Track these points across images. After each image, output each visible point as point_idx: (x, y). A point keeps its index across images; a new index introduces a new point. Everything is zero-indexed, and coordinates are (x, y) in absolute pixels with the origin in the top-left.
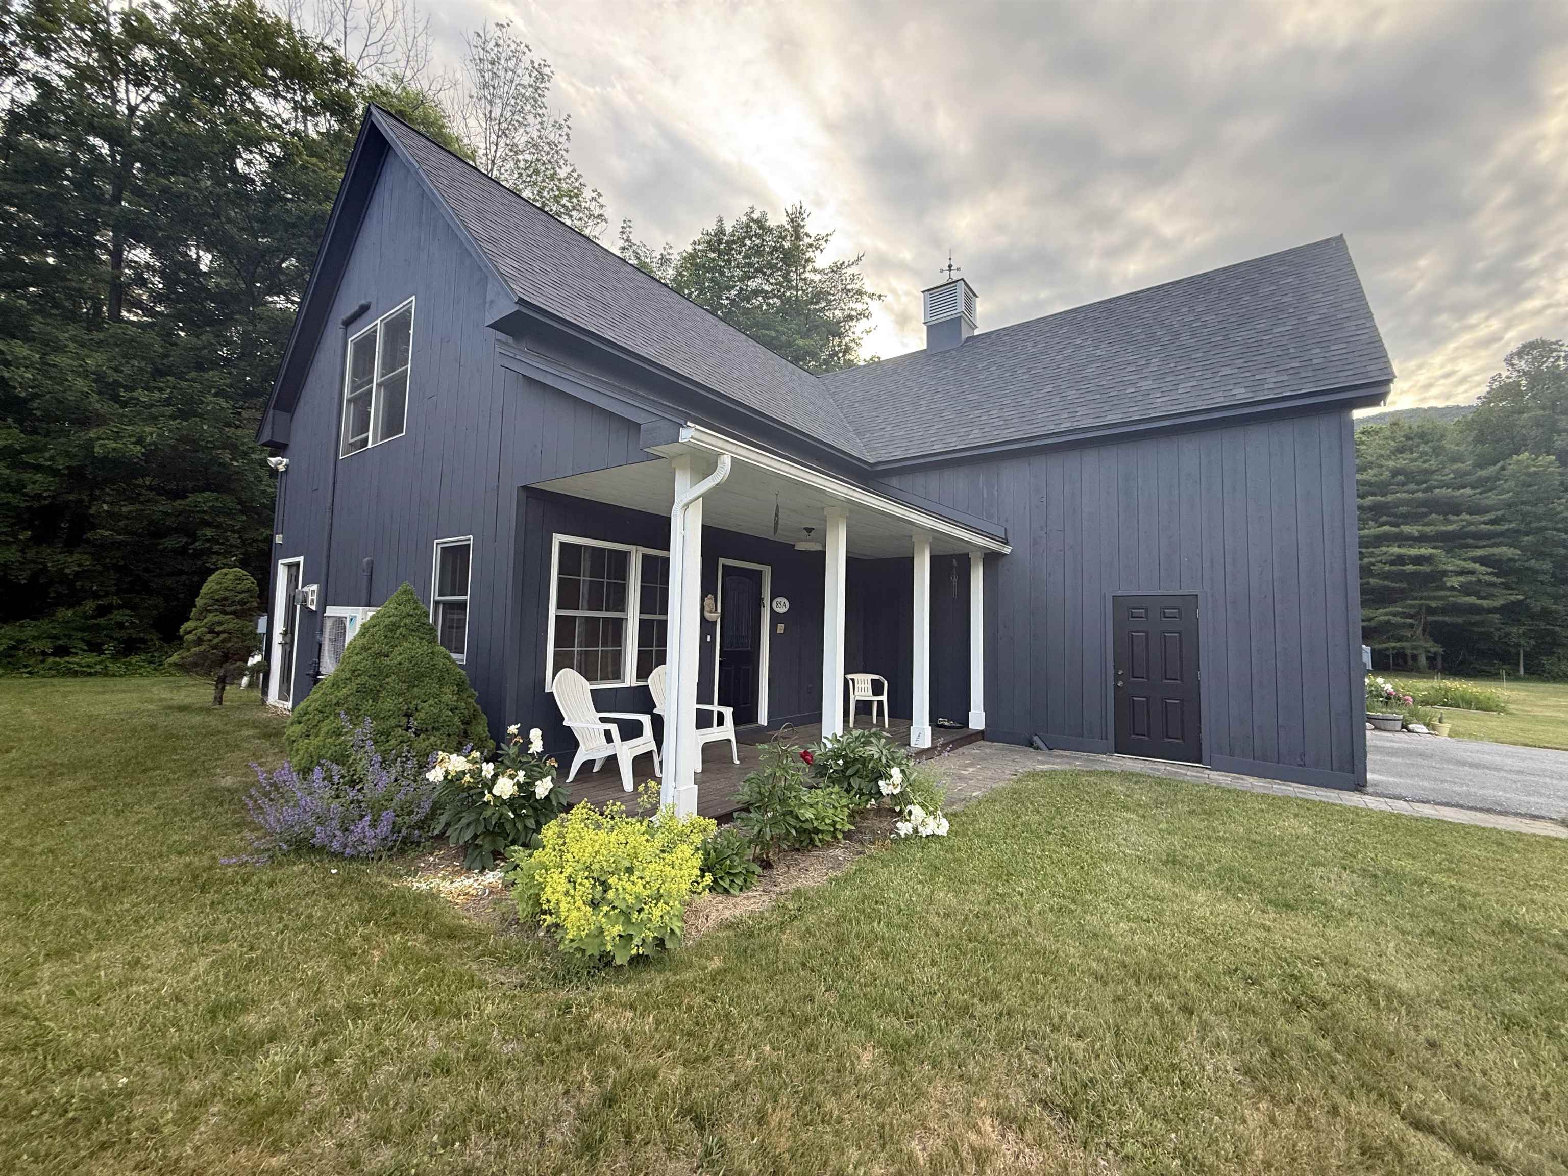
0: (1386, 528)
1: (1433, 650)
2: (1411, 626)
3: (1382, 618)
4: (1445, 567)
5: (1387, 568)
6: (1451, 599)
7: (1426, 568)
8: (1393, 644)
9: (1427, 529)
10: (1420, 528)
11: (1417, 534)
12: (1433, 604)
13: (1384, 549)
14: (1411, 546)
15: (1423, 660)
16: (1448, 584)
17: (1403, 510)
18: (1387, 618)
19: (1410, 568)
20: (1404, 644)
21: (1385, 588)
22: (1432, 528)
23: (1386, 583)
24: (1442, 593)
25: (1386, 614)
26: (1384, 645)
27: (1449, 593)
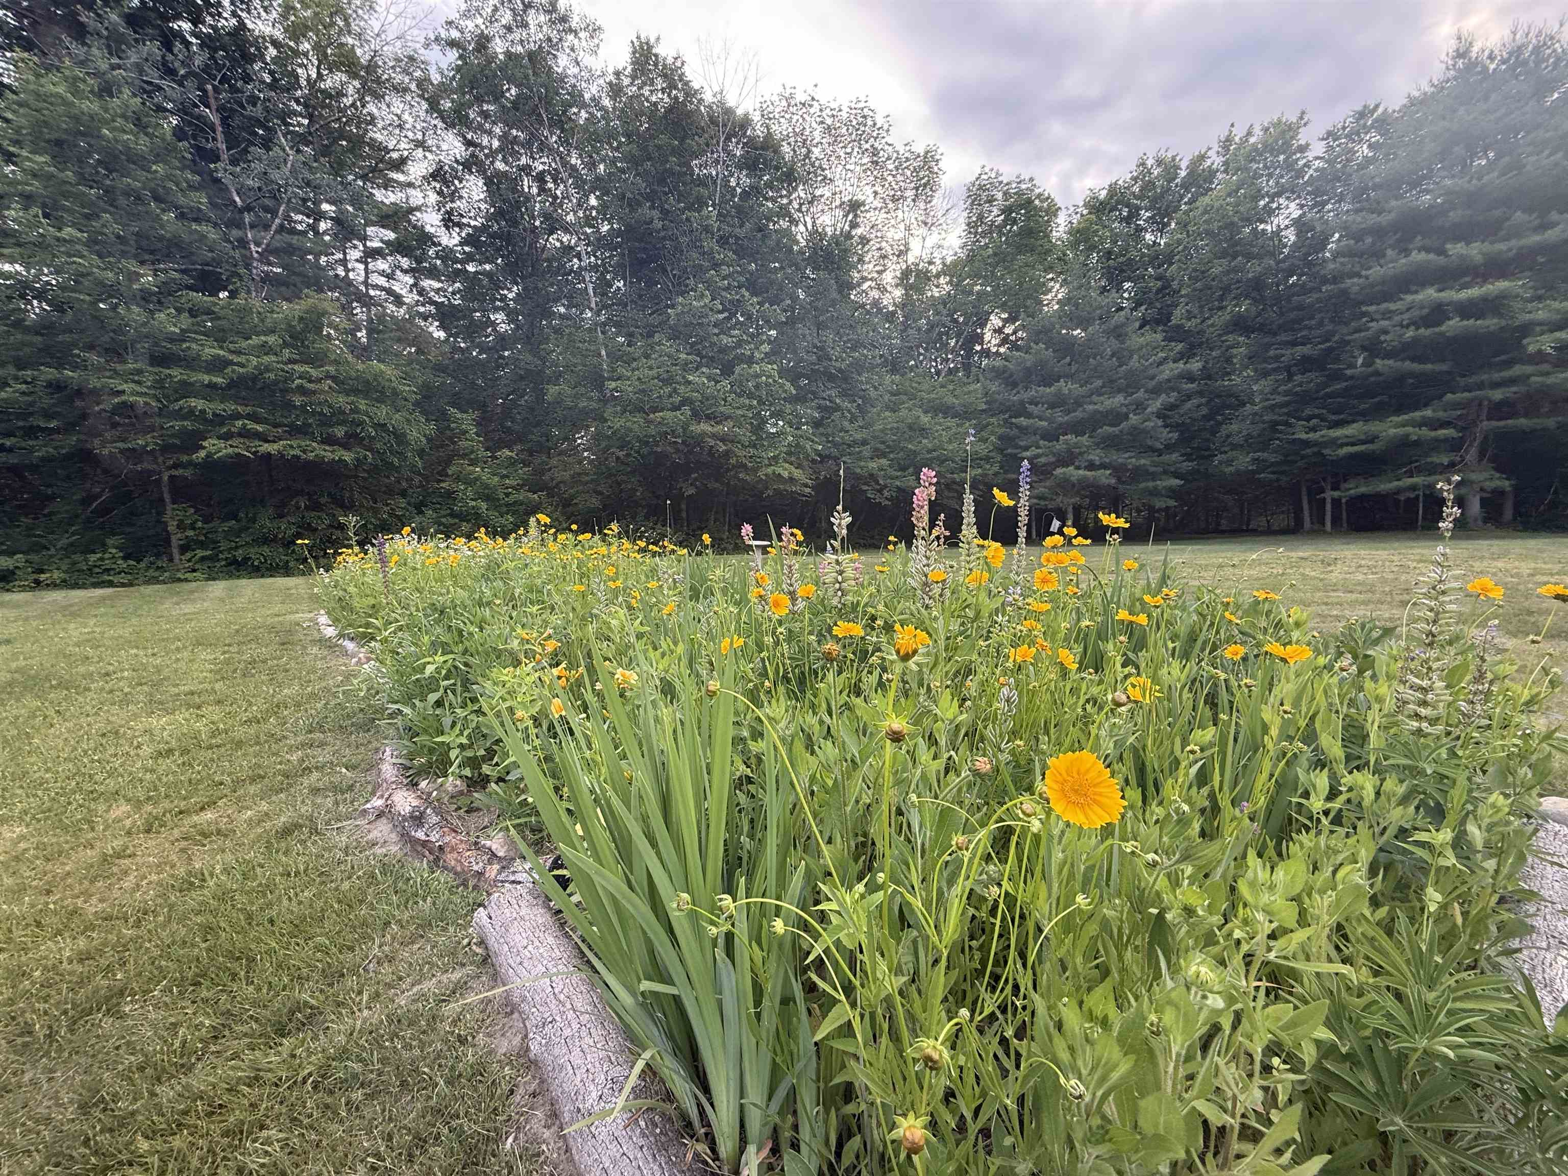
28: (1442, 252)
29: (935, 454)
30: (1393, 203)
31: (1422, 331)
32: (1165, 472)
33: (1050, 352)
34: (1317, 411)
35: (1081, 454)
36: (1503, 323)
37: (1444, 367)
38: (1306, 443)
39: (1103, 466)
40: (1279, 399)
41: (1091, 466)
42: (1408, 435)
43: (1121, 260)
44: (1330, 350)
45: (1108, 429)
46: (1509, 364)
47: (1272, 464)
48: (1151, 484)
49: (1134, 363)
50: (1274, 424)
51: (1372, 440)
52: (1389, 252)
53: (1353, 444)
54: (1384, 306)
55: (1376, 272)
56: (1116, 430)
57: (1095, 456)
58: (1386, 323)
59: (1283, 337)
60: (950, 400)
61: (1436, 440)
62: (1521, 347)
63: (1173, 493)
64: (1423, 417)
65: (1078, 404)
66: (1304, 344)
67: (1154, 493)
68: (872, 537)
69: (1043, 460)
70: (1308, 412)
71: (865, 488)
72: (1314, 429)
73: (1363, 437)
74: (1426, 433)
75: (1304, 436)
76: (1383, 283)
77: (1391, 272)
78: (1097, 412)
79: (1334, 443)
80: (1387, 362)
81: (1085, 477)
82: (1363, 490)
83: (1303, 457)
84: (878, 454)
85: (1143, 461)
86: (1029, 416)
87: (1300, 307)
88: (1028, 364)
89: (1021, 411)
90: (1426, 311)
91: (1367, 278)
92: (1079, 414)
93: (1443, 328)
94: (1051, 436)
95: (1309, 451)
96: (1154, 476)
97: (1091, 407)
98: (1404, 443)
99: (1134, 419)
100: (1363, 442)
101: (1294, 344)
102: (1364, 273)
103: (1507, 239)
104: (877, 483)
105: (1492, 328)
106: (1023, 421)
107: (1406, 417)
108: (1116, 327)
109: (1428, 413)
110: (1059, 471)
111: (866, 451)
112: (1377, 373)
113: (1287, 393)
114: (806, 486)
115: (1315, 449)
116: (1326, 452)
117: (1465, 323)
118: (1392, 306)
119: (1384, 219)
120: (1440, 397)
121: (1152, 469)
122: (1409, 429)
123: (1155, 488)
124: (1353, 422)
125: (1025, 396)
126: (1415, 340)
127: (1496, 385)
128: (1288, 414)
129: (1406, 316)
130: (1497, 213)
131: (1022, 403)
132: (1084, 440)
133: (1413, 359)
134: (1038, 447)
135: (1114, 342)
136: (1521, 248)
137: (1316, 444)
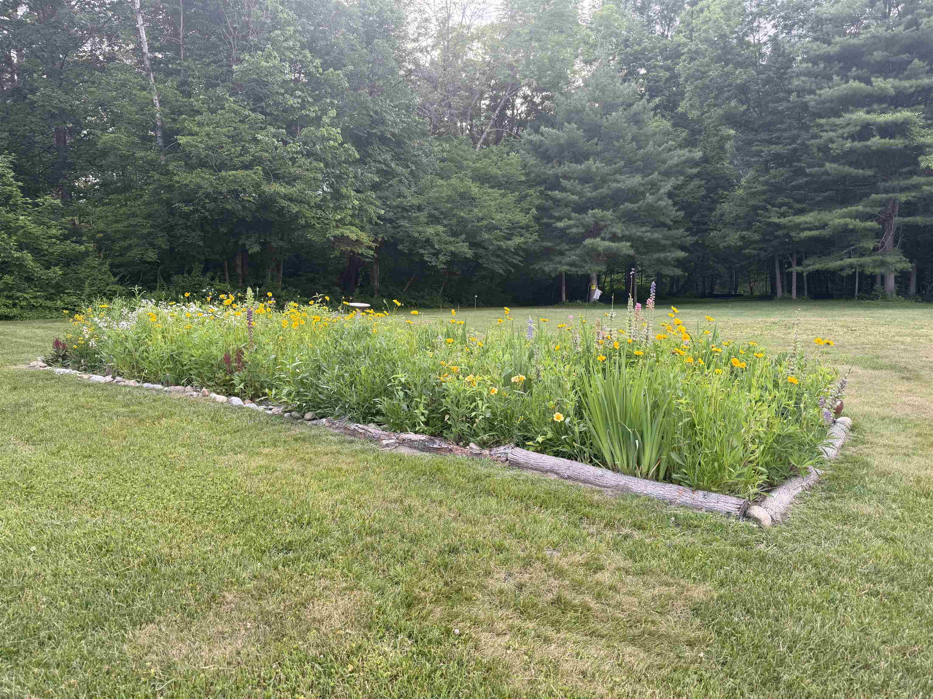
0: (854, 84)
1: (900, 266)
2: (878, 234)
3: (837, 221)
4: (922, 140)
5: (848, 144)
6: (925, 188)
7: (898, 142)
8: (848, 261)
9: (906, 84)
10: (897, 82)
11: (892, 92)
12: (903, 197)
13: (848, 116)
14: (883, 112)
15: (891, 283)
16: (923, 165)
17: (878, 55)
18: (842, 221)
19: (876, 141)
20: (867, 260)
21: (845, 177)
22: (913, 82)
23: (847, 169)
24: (916, 180)
25: (844, 217)
26: (839, 263)
27: (922, 180)
28: (868, 82)
29: (485, 222)
30: (837, 39)
31: (856, 143)
32: (673, 245)
33: (581, 132)
34: (786, 200)
35: (606, 226)
36: (907, 142)
37: (869, 172)
38: (778, 226)
39: (624, 238)
40: (760, 188)
41: (614, 238)
42: (846, 225)
43: (636, 47)
44: (795, 150)
45: (628, 205)
46: (912, 173)
47: (756, 242)
48: (662, 255)
49: (650, 148)
50: (755, 208)
51: (824, 226)
52: (835, 77)
53: (810, 229)
54: (833, 120)
55: (826, 92)
56: (635, 206)
57: (618, 229)
58: (832, 134)
59: (764, 136)
60: (494, 171)
61: (865, 229)
62: (917, 164)
63: (679, 263)
64: (857, 211)
65: (604, 181)
66: (776, 144)
67: (664, 262)
68: (423, 297)
69: (574, 230)
70: (779, 200)
71: (422, 251)
72: (784, 215)
73: (817, 224)
74: (858, 223)
75: (776, 220)
76: (832, 101)
77: (836, 93)
78: (619, 190)
79: (798, 227)
80: (833, 165)
81: (610, 248)
82: (818, 266)
83: (777, 237)
84: (433, 220)
85: (656, 235)
86: (563, 189)
87: (775, 112)
88: (562, 141)
89: (555, 184)
90: (858, 128)
91: (820, 95)
92: (604, 191)
93: (869, 143)
94: (581, 209)
95: (780, 233)
96: (663, 248)
97: (615, 185)
98: (846, 231)
99: (650, 198)
100: (817, 228)
101: (770, 142)
102: (818, 92)
103: (908, 78)
104: (433, 247)
105: (900, 146)
106: (556, 194)
107: (845, 210)
108: (635, 114)
109: (860, 208)
110: (588, 242)
111: (423, 216)
112: (827, 173)
113: (766, 183)
114: (370, 248)
115: (785, 232)
116: (793, 234)
117: (883, 141)
118: (837, 121)
119: (833, 50)
120: (867, 195)
121: (663, 242)
122: (848, 220)
123: (666, 258)
124: (811, 211)
125: (560, 170)
126: (852, 151)
127: (903, 190)
128: (765, 201)
129: (847, 130)
130: (905, 56)
131: (557, 177)
132: (609, 214)
133: (850, 164)
134: (570, 219)
135: (634, 129)
136: (918, 86)
137: (784, 227)
